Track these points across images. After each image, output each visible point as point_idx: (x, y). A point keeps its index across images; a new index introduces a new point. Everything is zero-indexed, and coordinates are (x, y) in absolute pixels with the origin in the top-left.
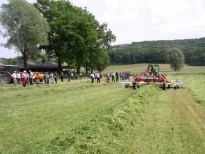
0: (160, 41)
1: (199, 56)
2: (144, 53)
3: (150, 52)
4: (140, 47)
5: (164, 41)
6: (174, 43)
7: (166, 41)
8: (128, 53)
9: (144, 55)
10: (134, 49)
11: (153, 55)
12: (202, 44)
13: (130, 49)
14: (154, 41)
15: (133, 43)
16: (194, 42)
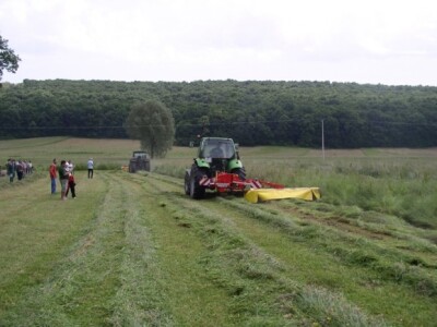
0: (98, 82)
1: (194, 123)
2: (58, 110)
3: (75, 109)
4: (48, 93)
5: (108, 82)
6: (133, 89)
7: (115, 82)
8: (15, 108)
9: (57, 114)
10: (31, 99)
11: (82, 118)
12: (198, 96)
13: (21, 98)
14: (83, 81)
15: (25, 81)
16: (179, 90)
